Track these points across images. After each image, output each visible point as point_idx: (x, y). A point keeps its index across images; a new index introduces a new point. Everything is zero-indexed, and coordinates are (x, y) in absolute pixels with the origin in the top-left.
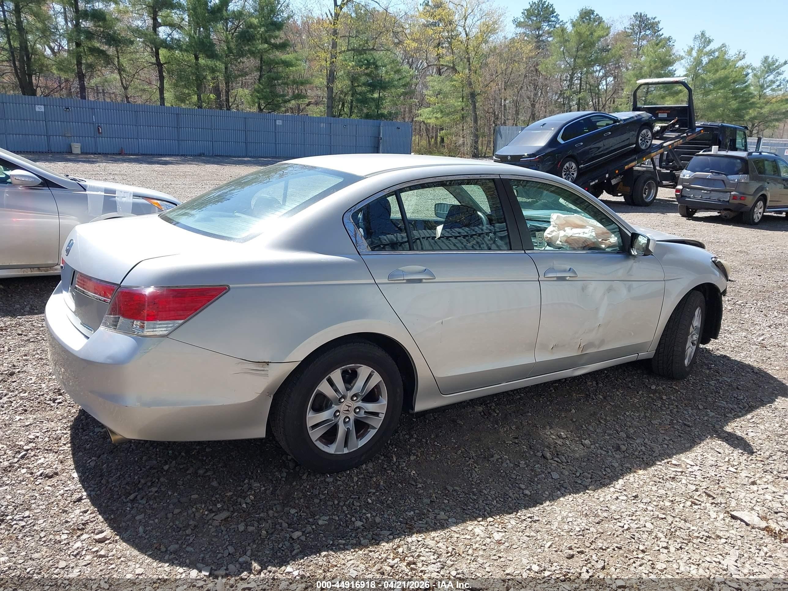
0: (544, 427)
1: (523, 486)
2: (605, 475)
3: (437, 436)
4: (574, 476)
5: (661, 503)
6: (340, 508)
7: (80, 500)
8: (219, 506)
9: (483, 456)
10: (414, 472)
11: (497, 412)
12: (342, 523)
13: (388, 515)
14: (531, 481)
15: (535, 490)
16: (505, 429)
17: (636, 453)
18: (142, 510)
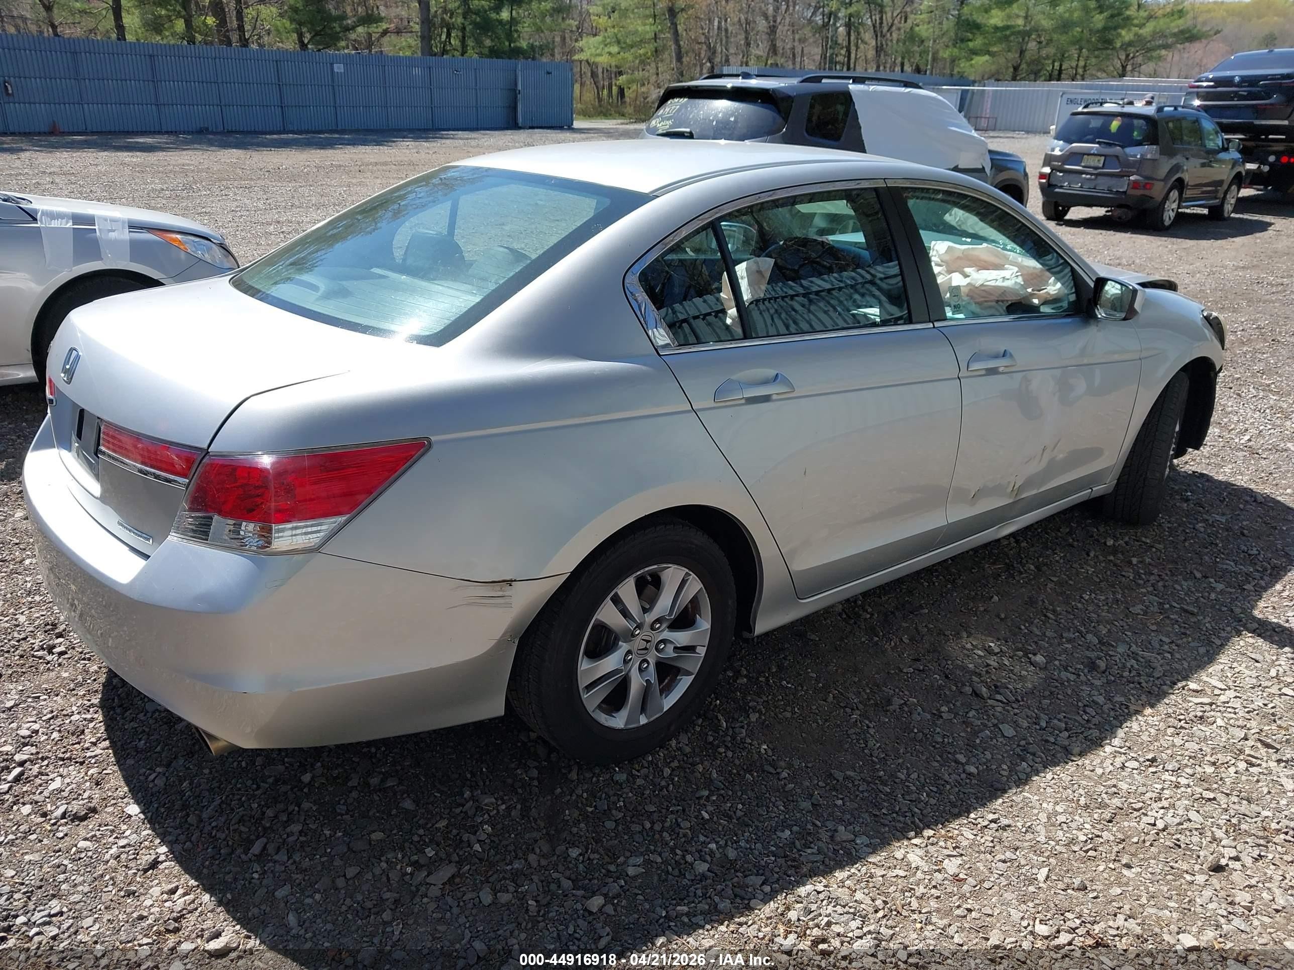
0: (958, 635)
1: (961, 758)
2: (1088, 721)
3: (780, 668)
4: (1038, 727)
5: (1198, 769)
6: (657, 836)
7: (154, 864)
8: (429, 851)
9: (872, 702)
10: (765, 747)
11: (870, 610)
12: (670, 868)
13: (747, 842)
14: (970, 746)
15: (984, 764)
16: (893, 644)
17: (1126, 674)
18: (283, 876)
